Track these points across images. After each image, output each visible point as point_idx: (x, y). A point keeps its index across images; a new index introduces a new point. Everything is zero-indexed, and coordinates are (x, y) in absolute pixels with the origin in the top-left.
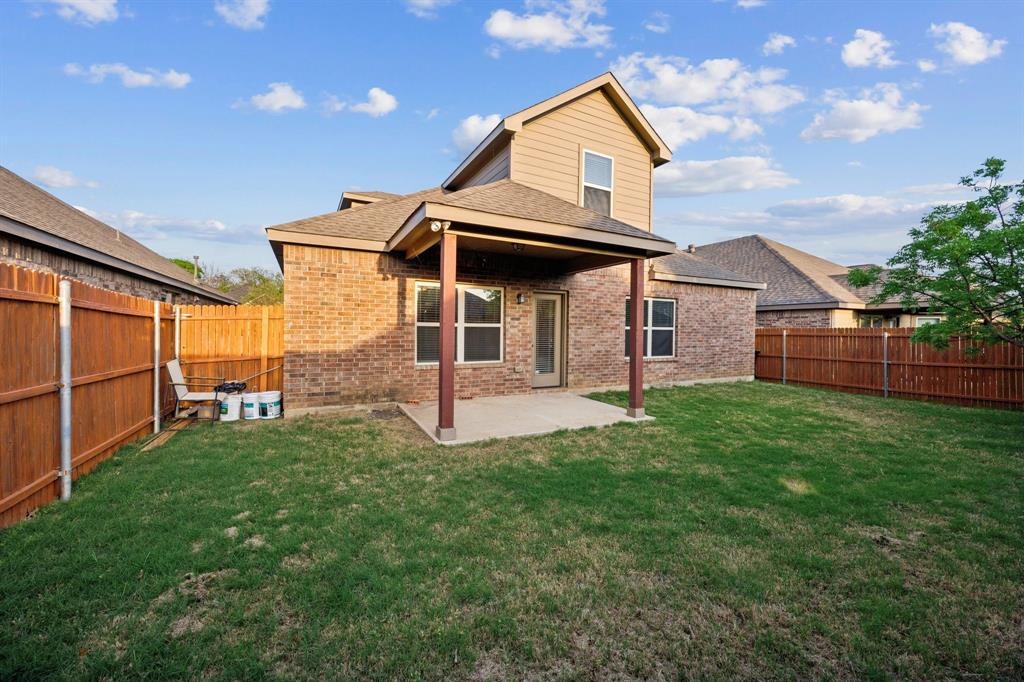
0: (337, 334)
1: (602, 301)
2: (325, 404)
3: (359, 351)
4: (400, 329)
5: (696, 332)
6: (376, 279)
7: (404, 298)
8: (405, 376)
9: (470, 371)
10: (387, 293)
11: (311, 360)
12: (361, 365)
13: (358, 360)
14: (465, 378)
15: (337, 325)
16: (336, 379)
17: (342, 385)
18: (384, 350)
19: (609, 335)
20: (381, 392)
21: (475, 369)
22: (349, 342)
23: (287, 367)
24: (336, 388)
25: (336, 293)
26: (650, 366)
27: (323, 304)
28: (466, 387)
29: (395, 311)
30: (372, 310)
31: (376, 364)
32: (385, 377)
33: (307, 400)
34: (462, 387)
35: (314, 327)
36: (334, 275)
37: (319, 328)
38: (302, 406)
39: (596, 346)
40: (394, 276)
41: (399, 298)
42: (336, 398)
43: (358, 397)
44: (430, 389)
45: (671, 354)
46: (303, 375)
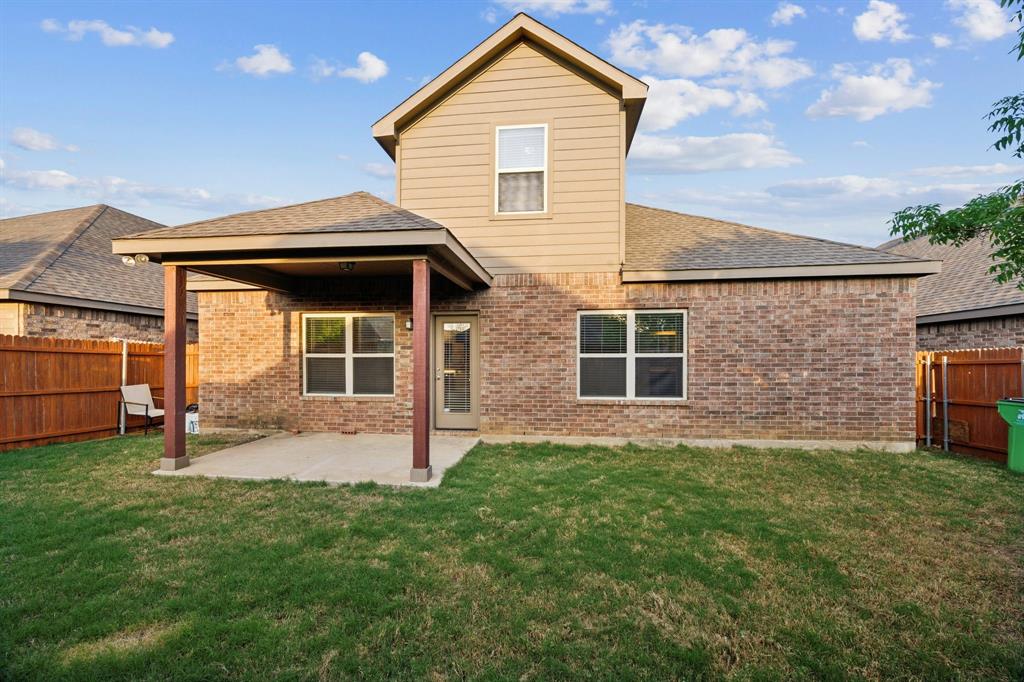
0: (235, 366)
1: (533, 320)
2: (227, 426)
3: (252, 381)
4: (285, 360)
5: (734, 359)
6: (265, 314)
7: (289, 331)
8: (290, 406)
9: (354, 404)
10: (275, 327)
11: (216, 388)
12: (254, 393)
13: (251, 389)
14: (349, 412)
15: (236, 357)
16: (235, 405)
17: (239, 410)
18: (272, 381)
19: (546, 366)
20: (269, 419)
21: (359, 403)
22: (245, 372)
23: (200, 392)
24: (235, 413)
25: (235, 329)
26: (626, 411)
27: (225, 339)
28: (350, 420)
29: (281, 343)
30: (263, 344)
31: (266, 393)
32: (274, 406)
33: (215, 422)
34: (345, 420)
35: (219, 359)
36: (233, 314)
37: (222, 360)
38: (210, 426)
39: (525, 380)
40: (280, 310)
41: (284, 331)
42: (235, 422)
43: (252, 423)
44: (313, 420)
45: (681, 395)
46: (211, 400)
